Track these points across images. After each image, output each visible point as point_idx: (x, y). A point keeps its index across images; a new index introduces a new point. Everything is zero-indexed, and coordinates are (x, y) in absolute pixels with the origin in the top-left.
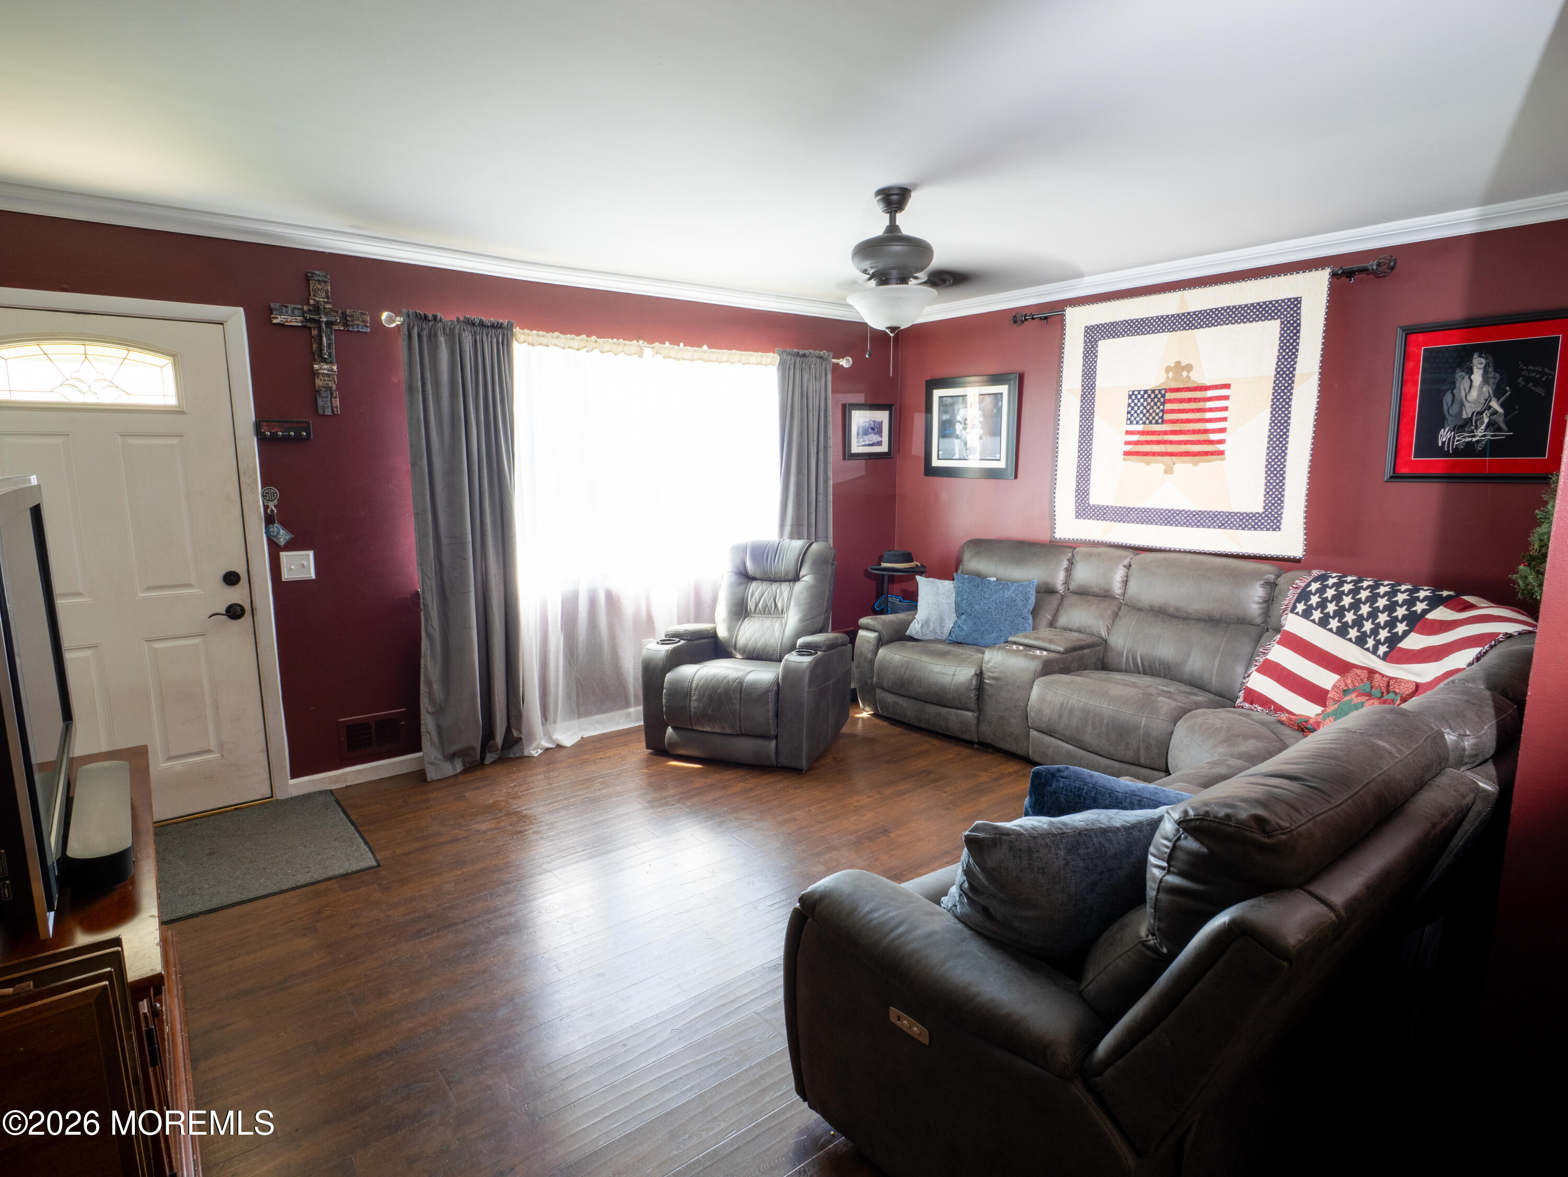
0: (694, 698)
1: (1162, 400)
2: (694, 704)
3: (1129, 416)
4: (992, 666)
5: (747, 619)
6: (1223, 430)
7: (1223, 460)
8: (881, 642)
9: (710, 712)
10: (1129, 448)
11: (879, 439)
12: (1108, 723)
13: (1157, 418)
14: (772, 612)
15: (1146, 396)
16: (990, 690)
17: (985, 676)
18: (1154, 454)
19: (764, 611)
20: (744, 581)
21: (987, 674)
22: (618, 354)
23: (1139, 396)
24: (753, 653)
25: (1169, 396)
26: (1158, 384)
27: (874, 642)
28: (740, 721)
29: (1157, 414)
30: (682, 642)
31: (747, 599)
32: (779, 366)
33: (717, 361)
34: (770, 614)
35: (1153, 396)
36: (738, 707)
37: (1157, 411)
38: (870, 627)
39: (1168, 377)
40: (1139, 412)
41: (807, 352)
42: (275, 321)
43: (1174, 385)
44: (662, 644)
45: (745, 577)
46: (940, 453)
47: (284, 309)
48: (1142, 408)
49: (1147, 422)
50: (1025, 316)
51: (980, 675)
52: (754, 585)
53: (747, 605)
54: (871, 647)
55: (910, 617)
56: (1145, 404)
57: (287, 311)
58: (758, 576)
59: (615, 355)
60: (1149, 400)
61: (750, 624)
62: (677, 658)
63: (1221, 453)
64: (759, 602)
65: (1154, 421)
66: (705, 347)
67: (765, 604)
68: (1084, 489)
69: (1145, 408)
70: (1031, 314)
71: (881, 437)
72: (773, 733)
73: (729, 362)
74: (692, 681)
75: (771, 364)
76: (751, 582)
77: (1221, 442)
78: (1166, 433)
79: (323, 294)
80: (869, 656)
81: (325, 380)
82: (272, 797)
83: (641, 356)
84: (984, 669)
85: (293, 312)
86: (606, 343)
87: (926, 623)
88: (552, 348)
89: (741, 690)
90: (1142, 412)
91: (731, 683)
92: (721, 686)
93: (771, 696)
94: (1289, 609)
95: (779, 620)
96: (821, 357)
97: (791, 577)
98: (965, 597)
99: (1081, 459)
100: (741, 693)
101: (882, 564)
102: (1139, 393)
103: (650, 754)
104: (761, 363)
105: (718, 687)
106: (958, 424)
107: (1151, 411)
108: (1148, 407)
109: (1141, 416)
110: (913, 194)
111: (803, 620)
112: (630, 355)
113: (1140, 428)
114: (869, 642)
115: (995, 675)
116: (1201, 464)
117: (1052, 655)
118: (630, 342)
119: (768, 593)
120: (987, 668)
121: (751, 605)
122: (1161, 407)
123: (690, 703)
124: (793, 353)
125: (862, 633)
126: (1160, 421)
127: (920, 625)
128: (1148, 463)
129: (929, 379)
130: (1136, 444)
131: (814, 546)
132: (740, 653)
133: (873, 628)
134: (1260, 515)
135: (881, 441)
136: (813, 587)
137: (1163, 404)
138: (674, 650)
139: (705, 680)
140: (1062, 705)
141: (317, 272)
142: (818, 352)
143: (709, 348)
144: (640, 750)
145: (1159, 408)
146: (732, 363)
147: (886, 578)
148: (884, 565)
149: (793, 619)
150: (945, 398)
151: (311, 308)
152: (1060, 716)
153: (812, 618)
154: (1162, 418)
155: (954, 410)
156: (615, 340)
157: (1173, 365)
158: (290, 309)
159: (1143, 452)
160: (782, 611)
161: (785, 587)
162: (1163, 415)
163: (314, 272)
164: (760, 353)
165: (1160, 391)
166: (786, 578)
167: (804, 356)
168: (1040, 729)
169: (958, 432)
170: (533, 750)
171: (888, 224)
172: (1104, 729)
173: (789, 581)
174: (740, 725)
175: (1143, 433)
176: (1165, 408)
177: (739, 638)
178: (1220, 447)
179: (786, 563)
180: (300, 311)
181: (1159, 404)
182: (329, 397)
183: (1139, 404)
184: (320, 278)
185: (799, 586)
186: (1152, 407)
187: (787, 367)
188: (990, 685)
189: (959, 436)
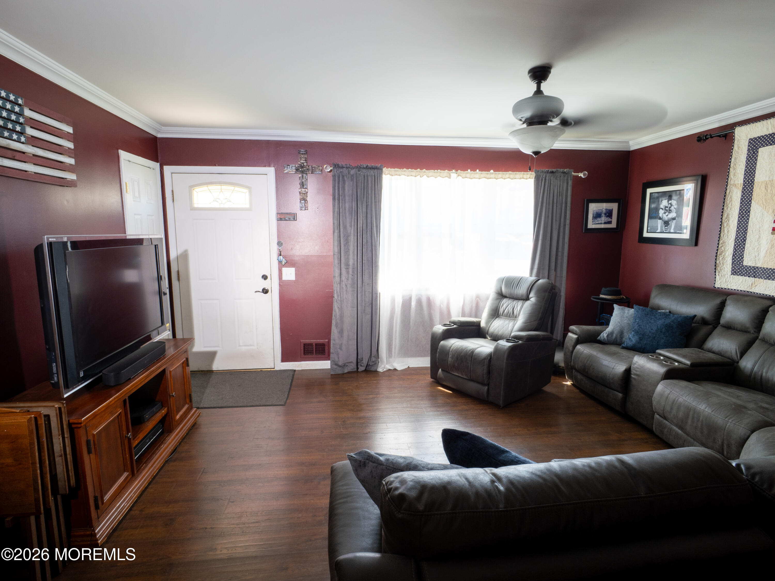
0: (450, 356)
2: (450, 359)
4: (636, 367)
5: (497, 318)
8: (578, 341)
9: (456, 365)
11: (610, 220)
12: (702, 421)
14: (511, 316)
16: (634, 382)
17: (632, 373)
19: (507, 315)
20: (500, 297)
21: (633, 371)
22: (437, 177)
24: (496, 337)
27: (574, 341)
28: (470, 373)
30: (455, 326)
31: (500, 306)
32: (535, 179)
33: (495, 178)
34: (510, 317)
36: (470, 365)
38: (574, 332)
41: (554, 170)
42: (285, 172)
44: (444, 326)
45: (501, 296)
46: (649, 228)
47: (289, 167)
50: (706, 136)
51: (628, 372)
52: (505, 300)
53: (499, 310)
54: (572, 343)
55: (603, 329)
57: (290, 168)
58: (507, 296)
59: (436, 178)
61: (498, 322)
62: (448, 334)
64: (505, 310)
66: (492, 171)
67: (508, 312)
68: (739, 254)
70: (710, 134)
71: (612, 218)
72: (485, 382)
73: (503, 178)
74: (451, 347)
75: (530, 178)
76: (504, 298)
79: (304, 159)
80: (571, 349)
81: (303, 196)
82: (274, 368)
83: (450, 178)
84: (632, 367)
85: (292, 168)
86: (431, 172)
87: (611, 334)
88: (403, 176)
89: (472, 356)
91: (468, 351)
92: (463, 352)
93: (486, 362)
95: (514, 321)
96: (564, 173)
97: (524, 298)
98: (637, 321)
99: (739, 233)
100: (472, 357)
101: (600, 295)
103: (433, 381)
104: (523, 178)
105: (462, 353)
106: (661, 210)
110: (553, 71)
111: (525, 322)
112: (443, 178)
114: (572, 340)
115: (638, 373)
117: (682, 366)
118: (444, 171)
119: (511, 305)
120: (633, 367)
121: (501, 311)
123: (448, 359)
124: (545, 171)
125: (570, 334)
127: (607, 335)
129: (645, 181)
131: (541, 281)
132: (490, 337)
133: (575, 332)
135: (611, 221)
136: (535, 304)
138: (448, 329)
139: (456, 348)
140: (674, 401)
141: (302, 150)
142: (562, 170)
143: (494, 171)
144: (429, 379)
146: (505, 179)
147: (600, 304)
148: (602, 296)
149: (520, 321)
150: (654, 194)
151: (299, 166)
152: (672, 408)
153: (530, 322)
155: (659, 201)
156: (436, 171)
158: (291, 167)
160: (516, 316)
161: (520, 303)
163: (301, 150)
164: (523, 172)
166: (522, 298)
167: (552, 172)
168: (659, 414)
169: (661, 215)
170: (381, 368)
171: (536, 90)
172: (699, 425)
173: (523, 300)
174: (470, 374)
177: (490, 328)
179: (522, 290)
180: (295, 167)
182: (304, 203)
184: (303, 153)
185: (528, 303)
187: (541, 179)
188: (634, 379)
189: (661, 217)
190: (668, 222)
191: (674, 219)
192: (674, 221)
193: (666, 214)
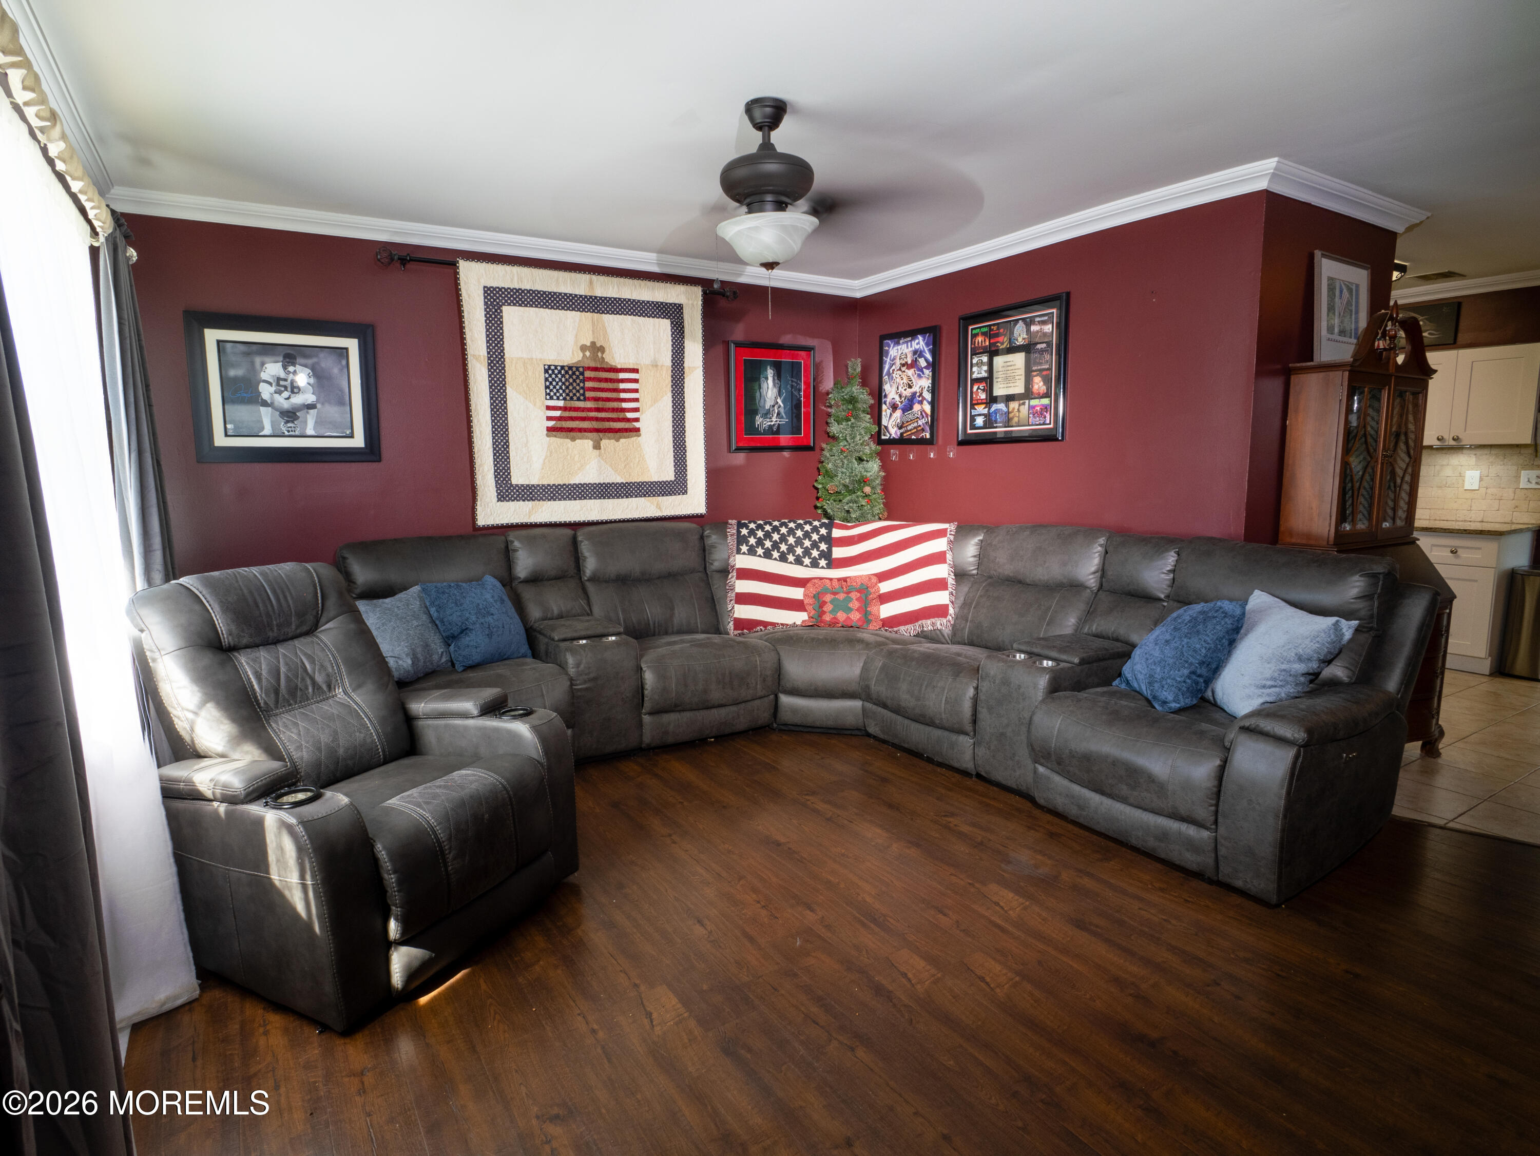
1: (581, 377)
3: (548, 391)
6: (636, 410)
7: (639, 436)
10: (551, 424)
13: (578, 395)
15: (563, 372)
18: (580, 430)
23: (556, 372)
25: (588, 374)
26: (575, 361)
29: (578, 391)
35: (570, 372)
37: (578, 388)
39: (584, 355)
40: (558, 387)
43: (593, 365)
45: (220, 651)
46: (229, 426)
48: (560, 384)
49: (568, 398)
52: (245, 659)
56: (563, 380)
60: (567, 376)
63: (638, 430)
64: (279, 684)
65: (575, 398)
68: (504, 468)
69: (564, 383)
76: (234, 656)
77: (637, 420)
78: (590, 410)
90: (561, 388)
94: (735, 552)
99: (497, 435)
102: (556, 368)
106: (264, 385)
107: (571, 388)
108: (567, 384)
109: (561, 391)
113: (561, 403)
116: (622, 440)
122: (582, 385)
126: (582, 398)
128: (573, 439)
129: (188, 309)
130: (559, 420)
134: (673, 483)
137: (583, 381)
145: (578, 385)
150: (230, 344)
154: (583, 395)
155: (253, 364)
157: (588, 344)
159: (568, 428)
162: (584, 392)
165: (577, 368)
169: (266, 397)
175: (564, 409)
176: (586, 385)
178: (637, 425)
179: (296, 604)
181: (578, 381)
183: (557, 380)
186: (571, 384)
188: (583, 690)
189: (269, 402)
190: (294, 413)
191: (311, 407)
192: (313, 412)
193: (283, 395)
